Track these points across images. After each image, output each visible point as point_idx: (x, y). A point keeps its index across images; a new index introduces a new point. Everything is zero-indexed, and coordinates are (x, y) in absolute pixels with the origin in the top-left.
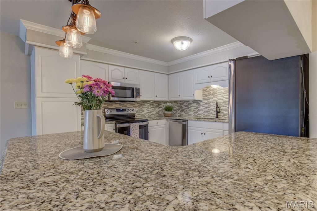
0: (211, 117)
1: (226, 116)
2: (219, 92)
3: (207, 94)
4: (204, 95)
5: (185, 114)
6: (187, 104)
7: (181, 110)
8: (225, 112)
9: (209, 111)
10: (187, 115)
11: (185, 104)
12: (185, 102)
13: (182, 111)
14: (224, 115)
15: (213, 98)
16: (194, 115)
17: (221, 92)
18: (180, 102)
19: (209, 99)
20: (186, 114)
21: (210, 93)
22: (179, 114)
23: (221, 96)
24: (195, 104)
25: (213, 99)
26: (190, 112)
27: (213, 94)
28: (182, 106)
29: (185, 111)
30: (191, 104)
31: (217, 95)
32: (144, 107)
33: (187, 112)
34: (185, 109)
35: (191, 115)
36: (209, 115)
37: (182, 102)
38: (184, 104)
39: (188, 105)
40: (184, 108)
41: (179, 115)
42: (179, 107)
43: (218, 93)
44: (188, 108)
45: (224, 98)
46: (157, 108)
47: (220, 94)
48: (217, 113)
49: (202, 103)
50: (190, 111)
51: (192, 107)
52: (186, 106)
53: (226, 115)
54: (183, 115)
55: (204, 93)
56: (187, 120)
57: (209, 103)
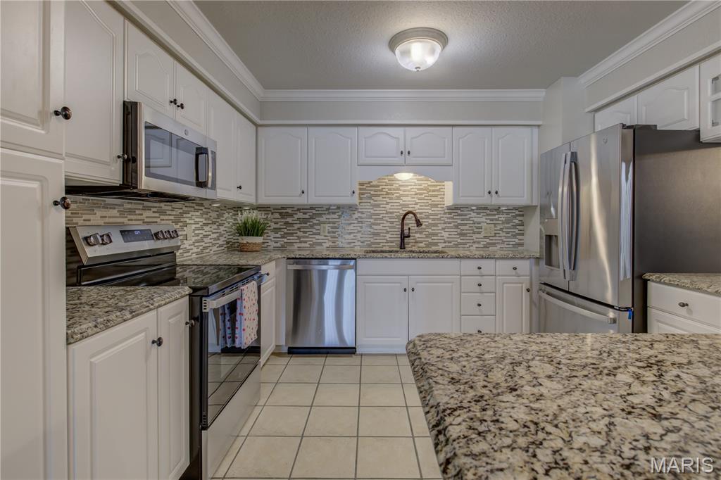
0: (384, 249)
1: (421, 245)
2: (404, 191)
3: (372, 193)
4: (363, 194)
5: (301, 242)
6: (307, 216)
7: (285, 231)
8: (417, 235)
9: (378, 235)
10: (307, 245)
11: (300, 215)
12: (299, 210)
13: (291, 234)
14: (416, 242)
15: (388, 203)
16: (331, 244)
17: (409, 191)
18: (283, 208)
19: (378, 206)
20: (305, 242)
21: (381, 191)
22: (276, 242)
23: (409, 199)
24: (336, 216)
25: (388, 207)
26: (317, 237)
27: (387, 194)
28: (289, 220)
29: (301, 234)
30: (320, 215)
31: (398, 198)
32: (188, 221)
33: (307, 237)
34: (299, 229)
35: (320, 244)
36: (379, 244)
37: (289, 211)
38: (296, 217)
39: (311, 217)
40: (296, 226)
41: (278, 245)
42: (276, 223)
43: (401, 193)
44: (312, 226)
45: (416, 204)
46: (215, 226)
47: (407, 196)
48: (403, 237)
49: (357, 215)
50: (319, 234)
51: (324, 223)
52: (304, 221)
53: (421, 242)
54: (291, 244)
55: (365, 189)
56: (355, 259)
57: (378, 215)
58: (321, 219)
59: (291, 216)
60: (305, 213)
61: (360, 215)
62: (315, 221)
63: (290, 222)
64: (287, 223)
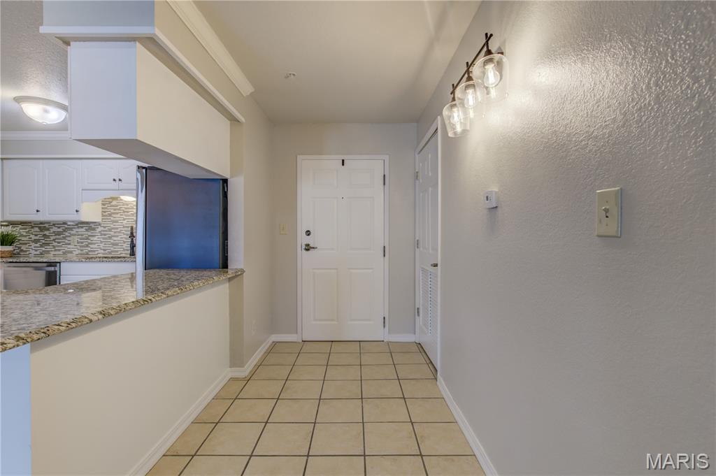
0: (122, 255)
3: (112, 211)
4: (105, 212)
5: (56, 250)
6: (60, 230)
7: (43, 241)
9: (117, 244)
10: (61, 253)
11: (55, 229)
12: (54, 225)
13: (48, 244)
15: (124, 220)
16: (79, 251)
18: (41, 223)
19: (117, 222)
20: (59, 250)
21: (119, 210)
22: (36, 251)
24: (83, 230)
25: (124, 222)
26: (69, 246)
27: (124, 212)
29: (55, 244)
30: (71, 229)
33: (61, 246)
34: (54, 240)
35: (71, 252)
36: (117, 252)
37: (47, 225)
38: (52, 230)
39: (64, 231)
40: (52, 238)
42: (36, 235)
44: (64, 238)
48: (133, 246)
49: (100, 229)
50: (69, 244)
51: (75, 235)
52: (59, 234)
54: (48, 252)
55: (106, 208)
56: (60, 263)
57: (117, 228)
58: (72, 232)
59: (48, 229)
60: (59, 228)
61: (102, 229)
62: (67, 234)
63: (48, 234)
64: (44, 235)
